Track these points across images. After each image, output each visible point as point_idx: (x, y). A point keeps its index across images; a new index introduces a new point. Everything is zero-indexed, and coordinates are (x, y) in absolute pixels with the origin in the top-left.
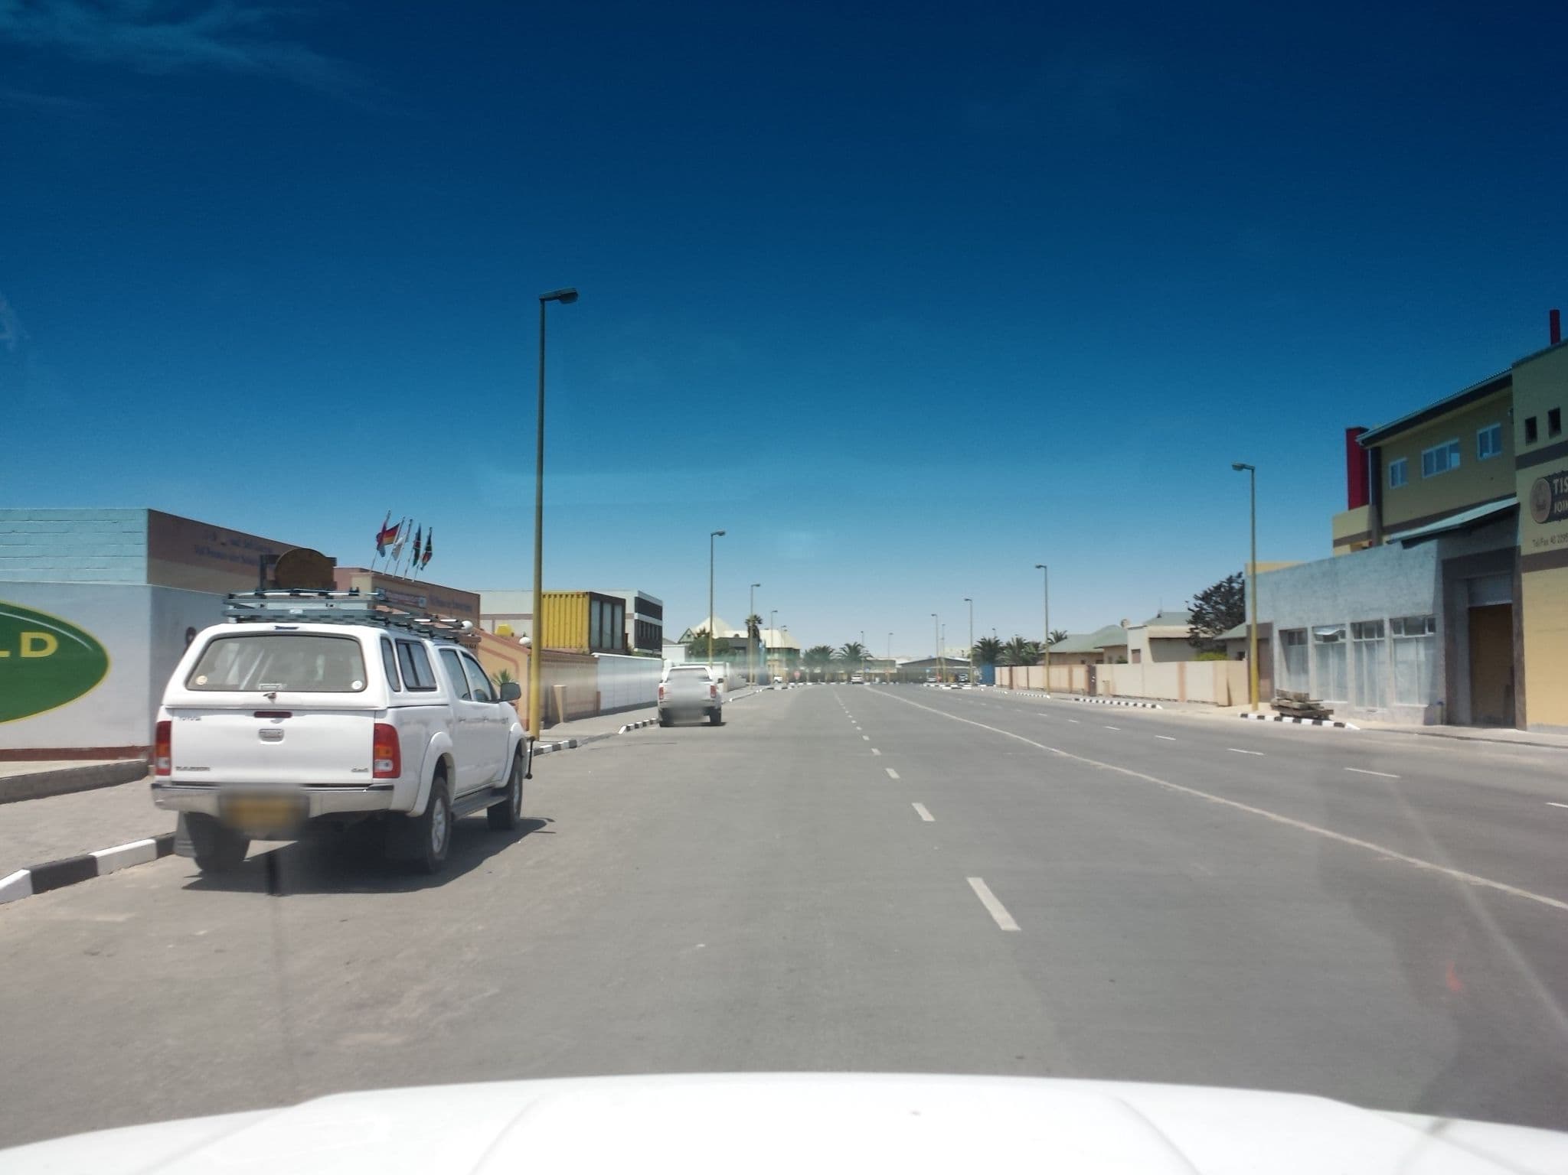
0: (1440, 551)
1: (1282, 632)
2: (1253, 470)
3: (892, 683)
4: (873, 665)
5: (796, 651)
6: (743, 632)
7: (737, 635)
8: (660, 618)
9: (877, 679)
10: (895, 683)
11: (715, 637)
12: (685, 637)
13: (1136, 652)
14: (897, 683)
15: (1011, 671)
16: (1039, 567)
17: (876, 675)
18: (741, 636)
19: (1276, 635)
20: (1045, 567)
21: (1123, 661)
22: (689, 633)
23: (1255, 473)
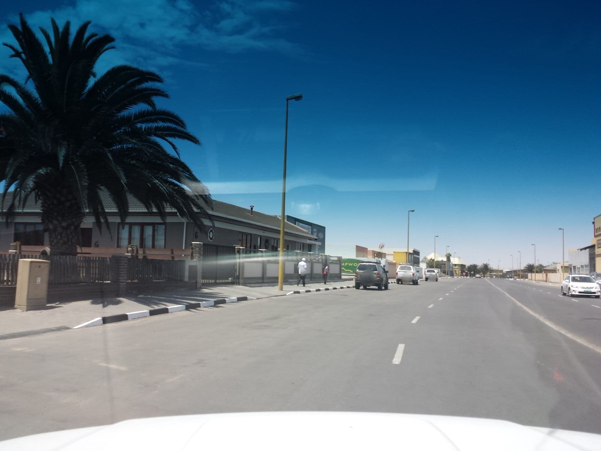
0: (589, 251)
1: (573, 266)
2: (563, 230)
3: (500, 278)
4: (493, 271)
5: (465, 266)
6: (444, 258)
7: (442, 260)
8: (419, 255)
9: (495, 276)
10: (501, 278)
11: (436, 260)
12: (424, 259)
13: (558, 270)
14: (502, 278)
15: (531, 275)
16: (533, 245)
17: (494, 275)
18: (444, 260)
19: (572, 267)
20: (535, 245)
21: (556, 272)
22: (425, 258)
23: (564, 230)
